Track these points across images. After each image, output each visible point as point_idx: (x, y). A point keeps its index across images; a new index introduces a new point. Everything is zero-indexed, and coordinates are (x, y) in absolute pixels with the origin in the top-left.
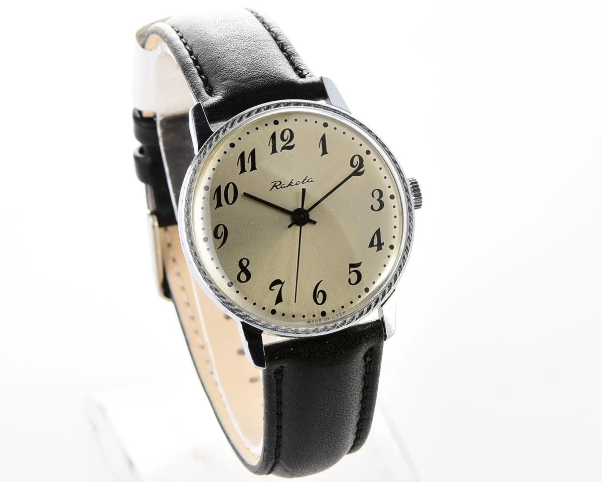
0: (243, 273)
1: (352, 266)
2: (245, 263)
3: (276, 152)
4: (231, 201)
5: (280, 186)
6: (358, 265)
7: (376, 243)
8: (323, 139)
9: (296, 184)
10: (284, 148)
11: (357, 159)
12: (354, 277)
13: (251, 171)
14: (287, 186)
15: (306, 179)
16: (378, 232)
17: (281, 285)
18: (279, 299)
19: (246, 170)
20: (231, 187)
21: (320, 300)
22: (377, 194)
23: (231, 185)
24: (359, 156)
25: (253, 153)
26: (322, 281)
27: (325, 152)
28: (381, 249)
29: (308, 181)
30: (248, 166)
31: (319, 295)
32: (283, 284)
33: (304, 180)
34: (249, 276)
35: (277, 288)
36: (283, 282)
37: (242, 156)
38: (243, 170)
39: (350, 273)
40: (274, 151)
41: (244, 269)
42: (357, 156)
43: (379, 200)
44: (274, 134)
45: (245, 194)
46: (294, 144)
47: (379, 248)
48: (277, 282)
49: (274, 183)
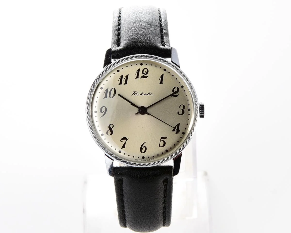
0: (109, 131)
1: (162, 138)
2: (111, 126)
3: (138, 78)
4: (111, 96)
5: (136, 94)
6: (165, 138)
7: (176, 129)
8: (162, 76)
9: (144, 95)
10: (142, 77)
11: (176, 89)
12: (162, 144)
13: (124, 84)
14: (140, 95)
15: (149, 93)
16: (178, 125)
17: (126, 140)
18: (124, 147)
19: (122, 83)
21: (143, 151)
22: (182, 107)
23: (113, 89)
24: (178, 88)
25: (127, 77)
26: (146, 142)
27: (161, 82)
28: (178, 133)
29: (150, 95)
31: (143, 148)
33: (148, 94)
34: (112, 133)
35: (124, 141)
37: (122, 77)
39: (160, 141)
41: (110, 129)
42: (176, 88)
43: (182, 110)
44: (139, 69)
45: (119, 95)
46: (148, 76)
47: (177, 133)
48: (124, 138)
49: (134, 92)
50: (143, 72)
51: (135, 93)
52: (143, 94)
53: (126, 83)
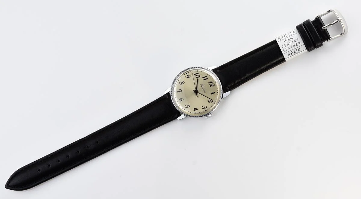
1: (189, 105)
2: (184, 83)
4: (196, 77)
5: (202, 86)
6: (189, 107)
7: (195, 109)
8: (214, 93)
10: (210, 85)
11: (212, 101)
12: (187, 106)
14: (202, 88)
16: (197, 109)
18: (178, 92)
21: (180, 100)
22: (206, 107)
23: (199, 76)
25: (207, 79)
26: (184, 100)
27: (212, 94)
29: (204, 92)
30: (204, 78)
34: (181, 84)
35: (180, 91)
36: (182, 92)
37: (206, 77)
38: (203, 78)
40: (209, 83)
41: (182, 83)
43: (204, 108)
44: (213, 82)
45: (198, 79)
46: (211, 87)
47: (194, 110)
48: (181, 90)
50: (212, 84)
53: (204, 80)
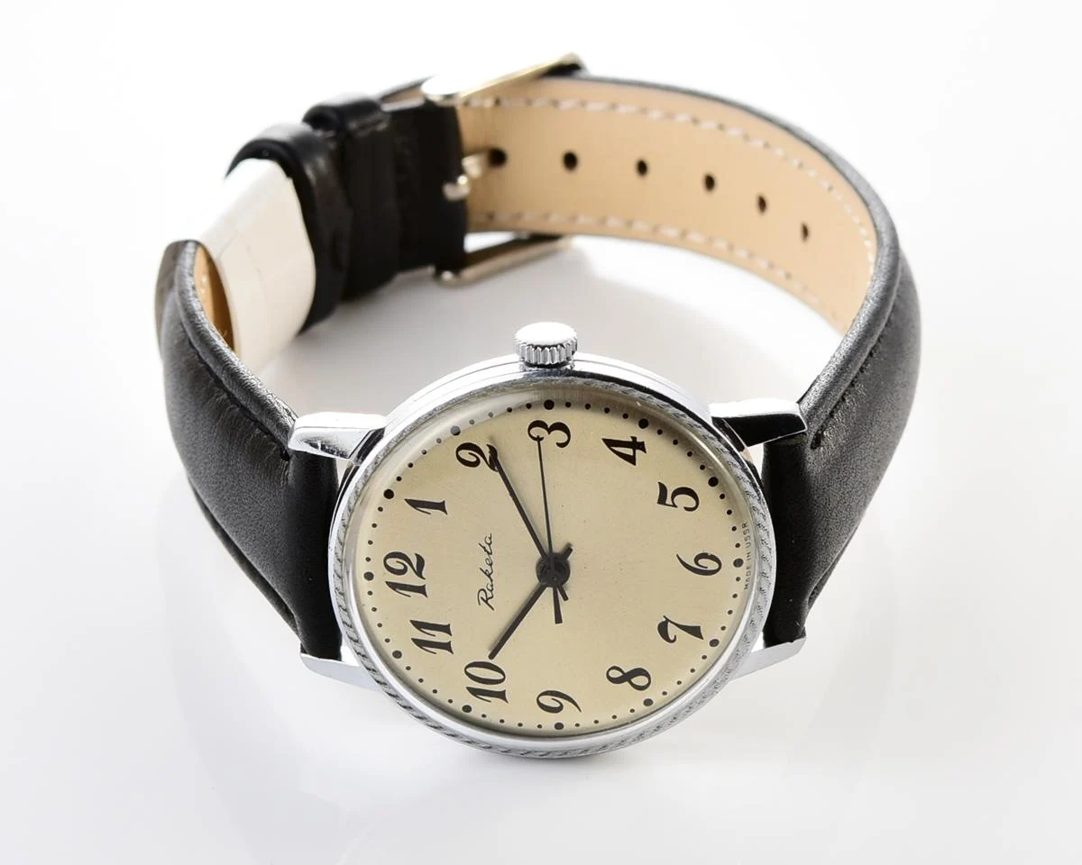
0: (633, 680)
1: (662, 500)
2: (616, 674)
3: (424, 586)
4: (499, 676)
5: (488, 592)
6: (663, 489)
7: (629, 451)
8: (415, 504)
9: (491, 565)
10: (419, 573)
11: (465, 454)
12: (685, 501)
13: (450, 634)
14: (492, 581)
15: (484, 548)
16: (610, 443)
17: (669, 623)
18: (695, 631)
19: (447, 641)
20: (472, 671)
21: (712, 565)
22: (536, 431)
23: (469, 670)
24: (460, 449)
25: (419, 625)
26: (678, 557)
27: (441, 506)
28: (643, 443)
29: (489, 544)
30: (440, 637)
31: (702, 565)
32: (667, 620)
33: (486, 551)
34: (639, 672)
35: (672, 631)
36: (664, 620)
37: (420, 643)
38: (447, 647)
39: (674, 506)
40: (421, 590)
41: (627, 677)
42: (460, 453)
43: (550, 430)
44: (389, 584)
45: (492, 656)
46: (417, 555)
47: (641, 446)
48: (663, 629)
49: (481, 601)
50: (403, 572)
51: (482, 598)
52: (488, 568)
53: (446, 629)
